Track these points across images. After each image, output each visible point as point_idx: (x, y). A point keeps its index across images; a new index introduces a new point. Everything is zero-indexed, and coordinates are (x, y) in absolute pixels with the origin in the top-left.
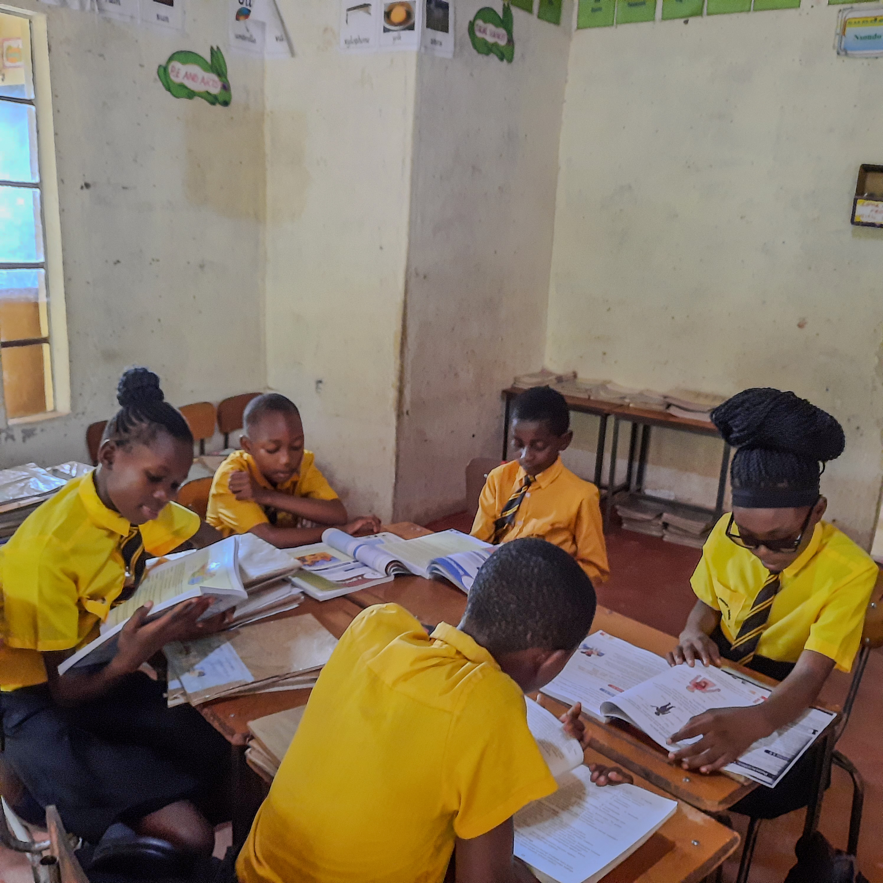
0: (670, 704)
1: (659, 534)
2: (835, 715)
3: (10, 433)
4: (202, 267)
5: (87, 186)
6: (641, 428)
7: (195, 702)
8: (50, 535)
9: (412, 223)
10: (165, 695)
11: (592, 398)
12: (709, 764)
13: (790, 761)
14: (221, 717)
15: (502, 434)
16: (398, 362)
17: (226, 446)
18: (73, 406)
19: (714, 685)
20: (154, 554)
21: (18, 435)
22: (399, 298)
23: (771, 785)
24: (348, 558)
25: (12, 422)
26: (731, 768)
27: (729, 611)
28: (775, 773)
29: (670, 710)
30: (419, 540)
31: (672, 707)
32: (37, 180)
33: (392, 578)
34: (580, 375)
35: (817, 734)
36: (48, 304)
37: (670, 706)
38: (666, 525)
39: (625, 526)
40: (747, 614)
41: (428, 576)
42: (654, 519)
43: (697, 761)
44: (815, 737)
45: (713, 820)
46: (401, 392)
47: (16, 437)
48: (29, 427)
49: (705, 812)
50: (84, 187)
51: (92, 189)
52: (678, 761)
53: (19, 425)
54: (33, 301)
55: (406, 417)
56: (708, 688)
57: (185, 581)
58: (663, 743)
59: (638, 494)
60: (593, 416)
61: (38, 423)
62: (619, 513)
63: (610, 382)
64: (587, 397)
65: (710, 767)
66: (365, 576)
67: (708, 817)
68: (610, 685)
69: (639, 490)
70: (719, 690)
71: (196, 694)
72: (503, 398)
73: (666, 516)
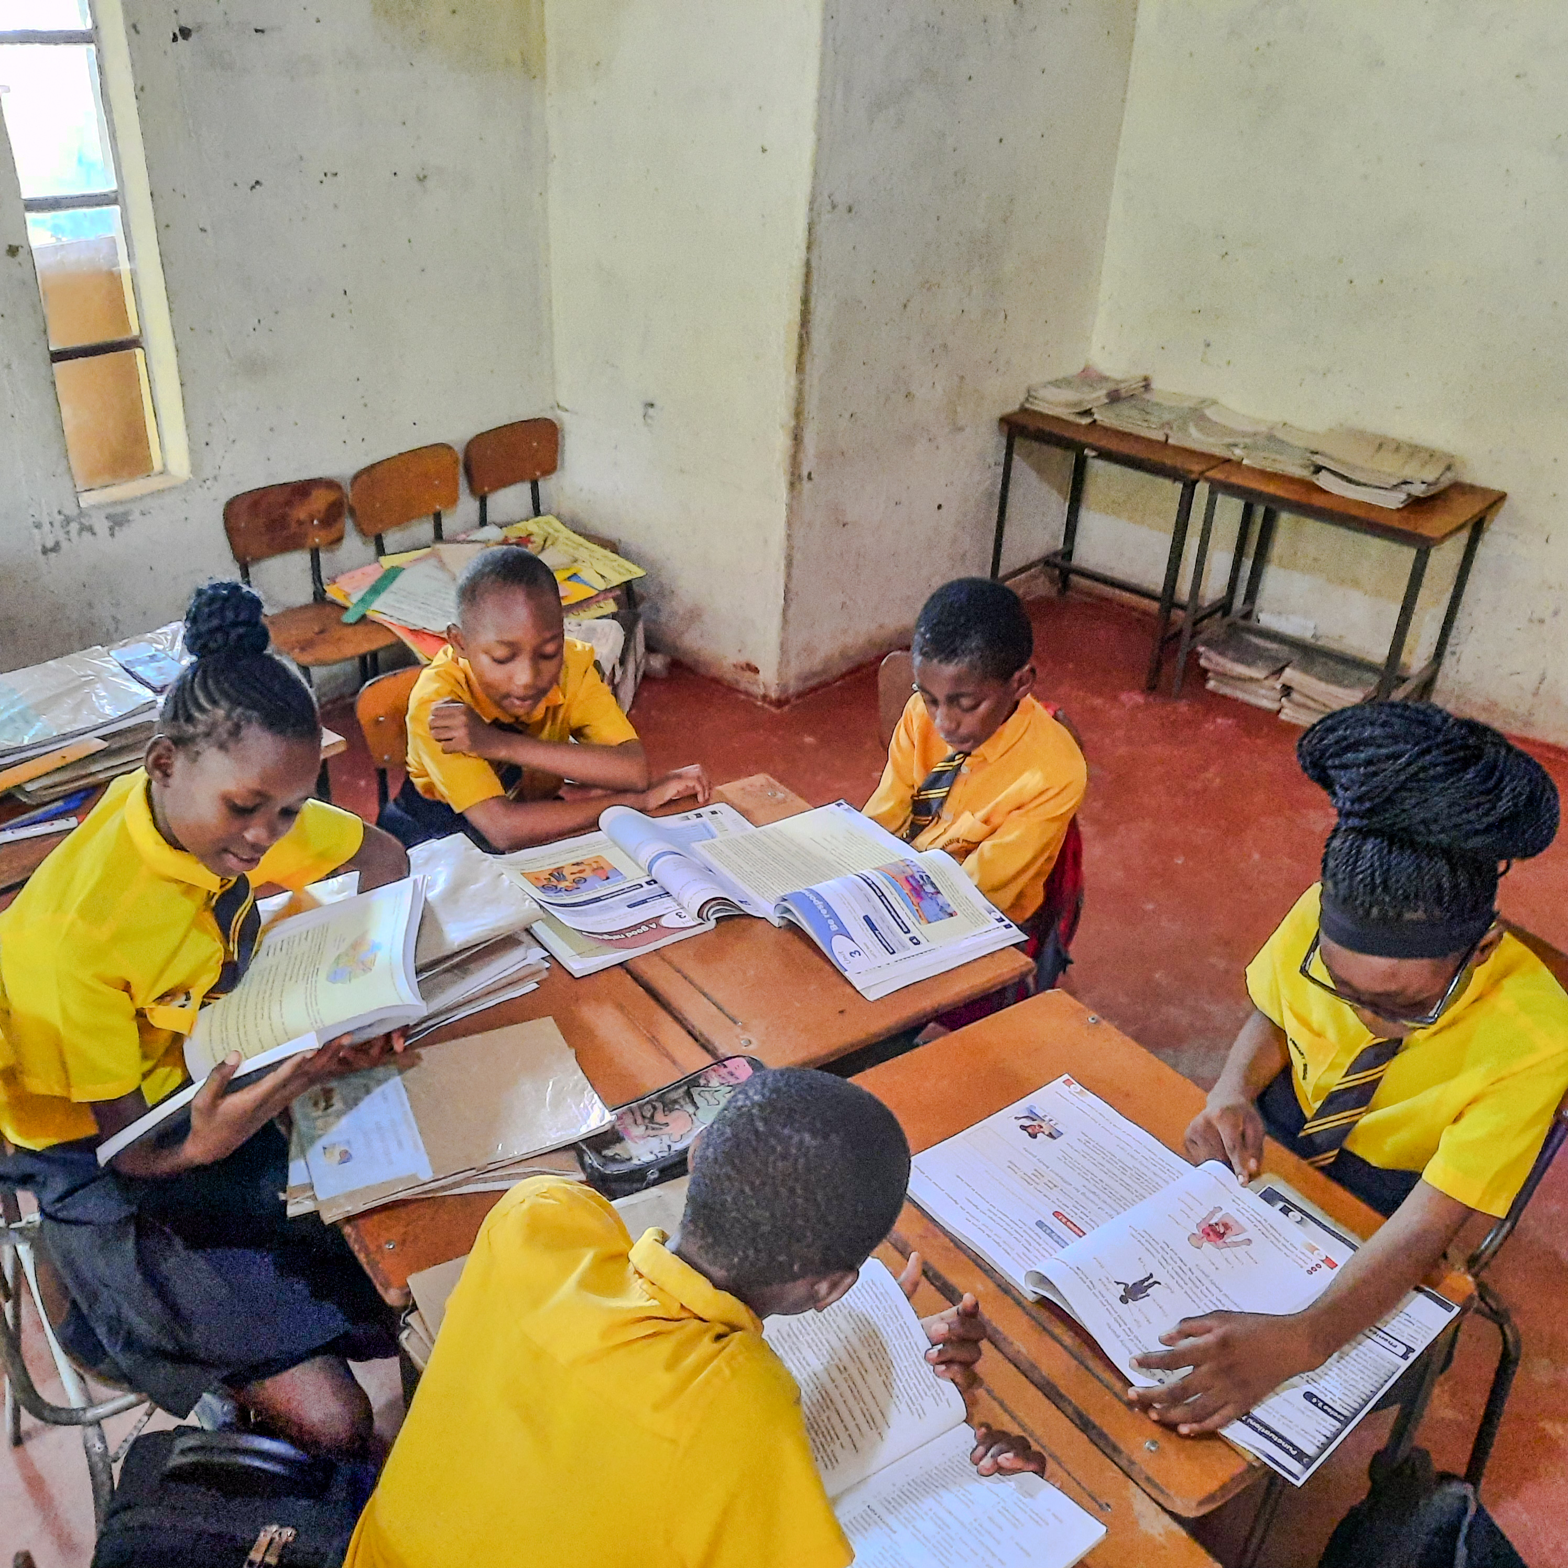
0: (1151, 1276)
1: (1274, 706)
2: (1457, 1309)
3: (85, 521)
4: (422, 179)
5: (185, 33)
6: (1260, 511)
7: (328, 1218)
8: (71, 914)
9: (824, 101)
10: (282, 1196)
11: (1170, 441)
12: (1195, 1422)
13: (1346, 1421)
14: (372, 1247)
15: (997, 501)
16: (793, 382)
17: (483, 522)
18: (195, 468)
19: (1244, 1230)
20: (284, 885)
21: (101, 526)
22: (798, 256)
23: (1297, 1478)
24: (639, 870)
25: (87, 500)
26: (1237, 1433)
27: (1305, 1065)
28: (1310, 1450)
29: (1149, 1291)
30: (774, 829)
31: (1156, 1282)
32: (85, 25)
33: (712, 924)
34: (1155, 385)
35: (1413, 1357)
36: (133, 273)
37: (1151, 1281)
38: (1287, 690)
39: (1211, 685)
40: (1336, 1080)
41: (776, 922)
42: (1266, 678)
43: (1175, 1414)
44: (1405, 1364)
45: (1184, 1534)
46: (797, 438)
47: (97, 528)
48: (120, 509)
49: (1172, 1514)
50: (180, 38)
51: (194, 37)
52: (1144, 1404)
53: (98, 507)
54: (105, 268)
55: (806, 486)
56: (1228, 1239)
57: (323, 975)
58: (1123, 1362)
59: (1242, 623)
60: (1167, 483)
61: (135, 500)
62: (1203, 662)
63: (1214, 402)
64: (1163, 438)
65: (1195, 1426)
66: (664, 922)
67: (1175, 1527)
68: (1056, 1214)
69: (1247, 615)
70: (1249, 1241)
71: (332, 1201)
72: (1000, 429)
73: (1289, 674)
